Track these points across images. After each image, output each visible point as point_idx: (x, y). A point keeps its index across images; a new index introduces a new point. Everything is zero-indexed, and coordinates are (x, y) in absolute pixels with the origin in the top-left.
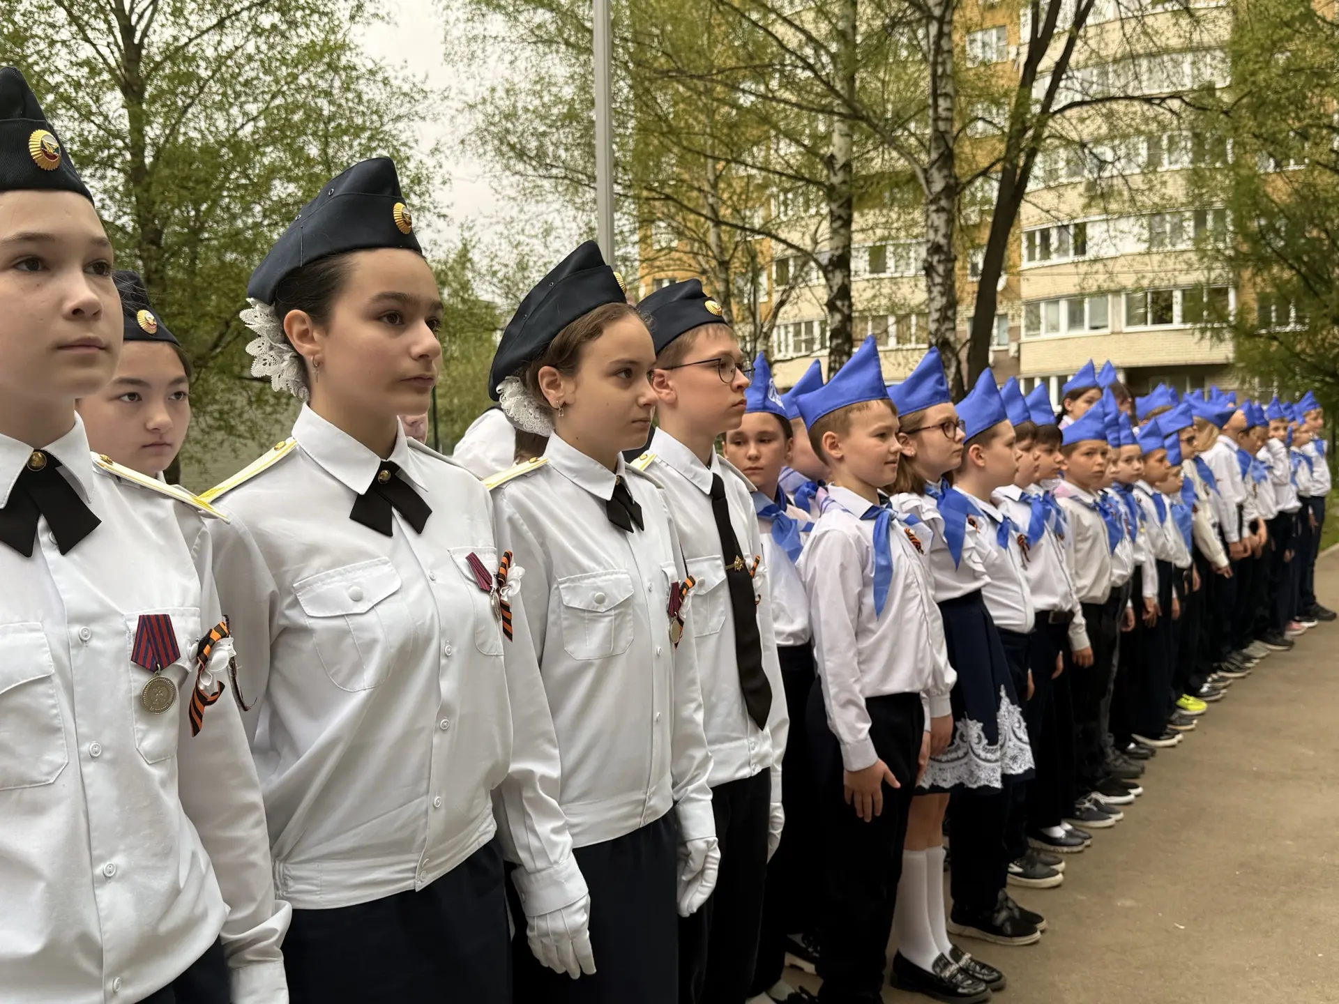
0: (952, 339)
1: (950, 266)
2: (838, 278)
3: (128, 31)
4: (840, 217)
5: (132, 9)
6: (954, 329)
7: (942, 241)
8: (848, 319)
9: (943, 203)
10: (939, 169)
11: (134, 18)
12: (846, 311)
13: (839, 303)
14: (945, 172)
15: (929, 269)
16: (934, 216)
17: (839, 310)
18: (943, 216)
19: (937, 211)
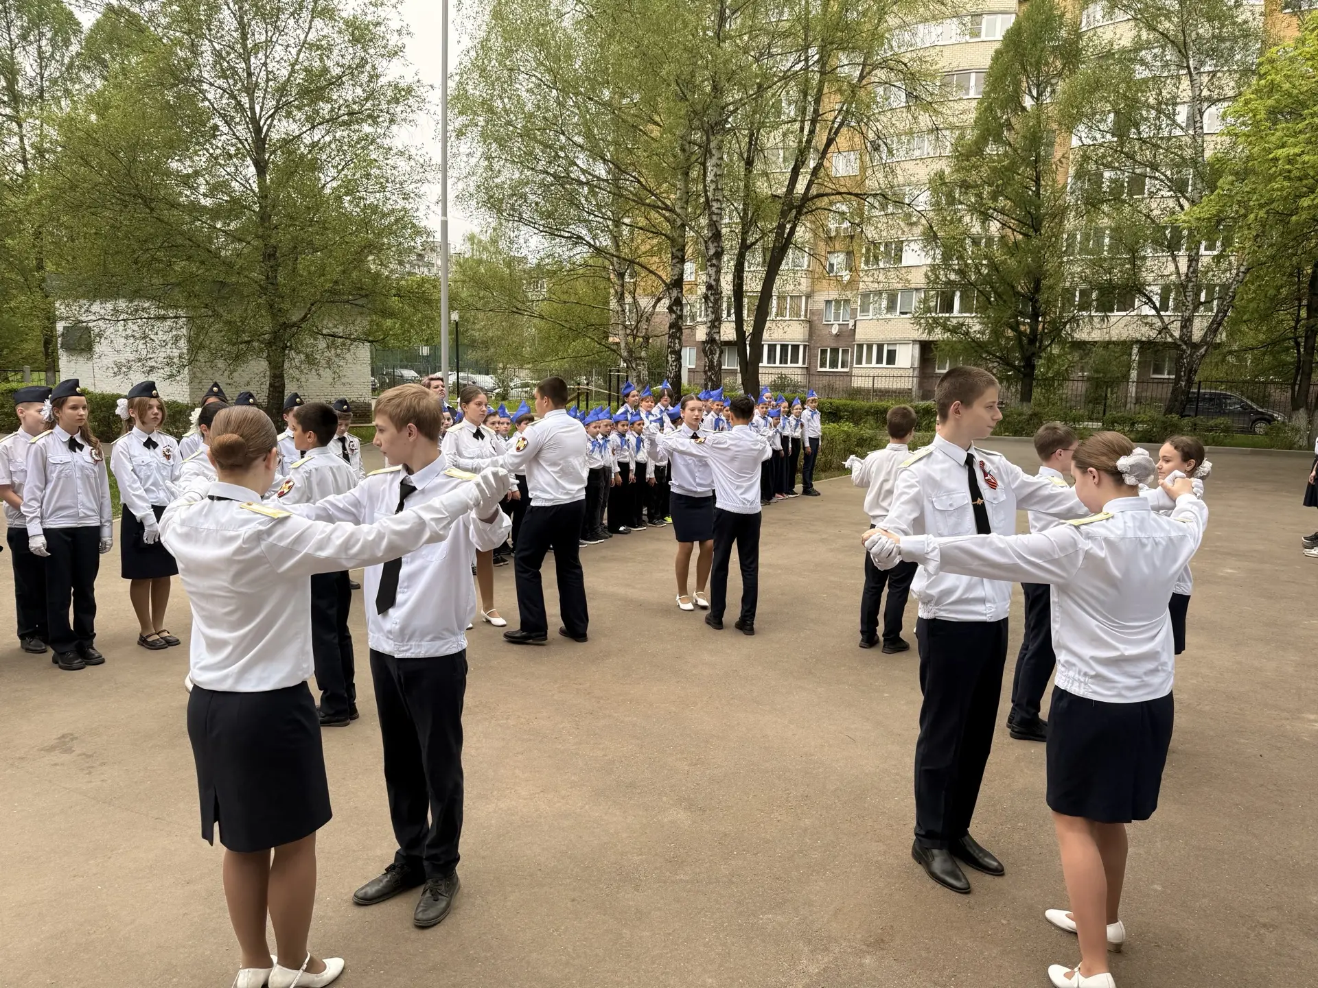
0: (717, 338)
1: (717, 297)
2: (675, 293)
3: (258, 130)
4: (677, 257)
5: (260, 118)
6: (719, 332)
7: (713, 283)
8: (680, 317)
9: (714, 261)
10: (713, 243)
11: (262, 123)
12: (678, 312)
13: (675, 308)
14: (716, 244)
15: (706, 297)
16: (709, 268)
17: (675, 312)
18: (714, 269)
19: (711, 266)
